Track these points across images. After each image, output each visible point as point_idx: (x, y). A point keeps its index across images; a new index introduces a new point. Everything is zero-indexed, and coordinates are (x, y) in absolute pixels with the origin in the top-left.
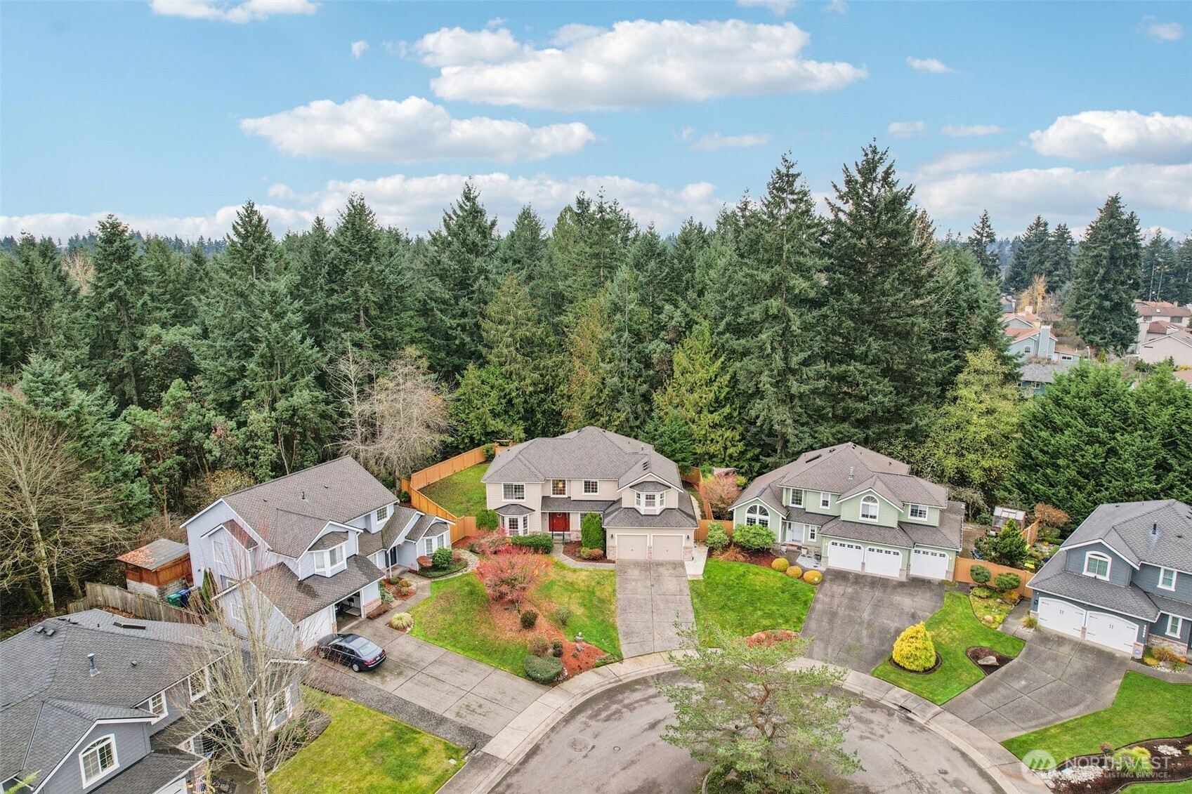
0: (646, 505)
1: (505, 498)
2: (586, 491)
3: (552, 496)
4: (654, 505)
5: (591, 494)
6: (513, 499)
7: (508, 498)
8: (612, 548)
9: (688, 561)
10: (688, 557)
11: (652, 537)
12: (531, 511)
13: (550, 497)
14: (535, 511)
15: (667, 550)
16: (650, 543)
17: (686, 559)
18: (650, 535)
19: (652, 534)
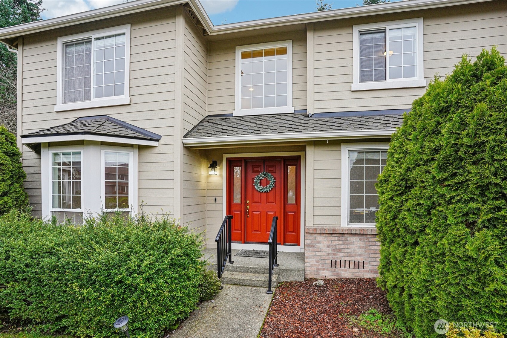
3: (239, 112)
6: (89, 98)
7: (76, 99)
12: (137, 135)
13: (231, 115)
14: (157, 138)
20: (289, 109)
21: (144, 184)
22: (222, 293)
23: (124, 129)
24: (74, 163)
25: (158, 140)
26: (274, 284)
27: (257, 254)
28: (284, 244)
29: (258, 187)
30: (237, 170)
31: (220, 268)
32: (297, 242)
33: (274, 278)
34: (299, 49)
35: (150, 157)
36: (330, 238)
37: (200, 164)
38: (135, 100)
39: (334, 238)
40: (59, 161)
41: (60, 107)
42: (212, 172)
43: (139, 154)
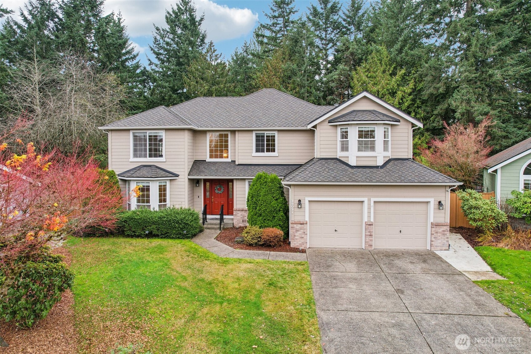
0: (359, 150)
1: (135, 156)
2: (257, 151)
3: (208, 160)
4: (373, 148)
5: (266, 154)
6: (146, 157)
7: (140, 157)
8: (300, 226)
9: (441, 250)
10: (440, 243)
11: (372, 204)
12: (171, 175)
13: (205, 161)
14: (177, 176)
15: (400, 231)
16: (369, 217)
17: (436, 246)
18: (369, 200)
19: (372, 199)
20: (229, 160)
22: (204, 231)
23: (164, 172)
24: (147, 186)
26: (221, 228)
27: (216, 219)
28: (228, 215)
29: (217, 191)
30: (208, 184)
31: (203, 223)
32: (232, 214)
33: (222, 226)
34: (233, 136)
35: (175, 183)
36: (242, 212)
38: (168, 160)
39: (243, 212)
41: (132, 159)
42: (197, 185)
43: (171, 182)
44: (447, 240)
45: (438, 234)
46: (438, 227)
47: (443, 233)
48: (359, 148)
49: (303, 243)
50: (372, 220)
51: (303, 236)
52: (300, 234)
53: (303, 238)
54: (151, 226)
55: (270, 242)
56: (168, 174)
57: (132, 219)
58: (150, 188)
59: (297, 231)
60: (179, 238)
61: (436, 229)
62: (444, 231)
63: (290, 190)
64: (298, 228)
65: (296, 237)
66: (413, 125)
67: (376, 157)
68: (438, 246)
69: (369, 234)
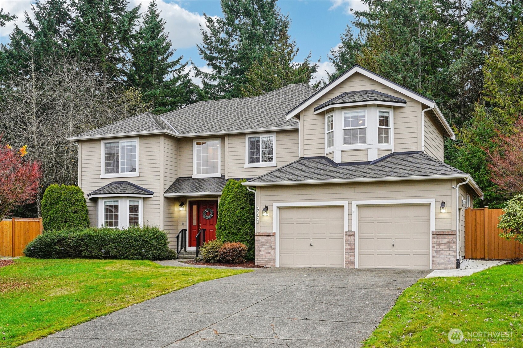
0: (345, 142)
1: (107, 171)
2: (252, 161)
3: (195, 176)
4: (363, 139)
5: (262, 164)
6: (118, 172)
7: (111, 173)
8: (266, 238)
9: (446, 269)
10: (444, 259)
11: (354, 208)
12: (143, 192)
13: (191, 177)
14: (152, 193)
15: (393, 245)
16: (350, 225)
17: (438, 264)
18: (350, 204)
19: (353, 202)
20: (219, 175)
21: (146, 215)
23: (137, 189)
24: (115, 206)
25: (152, 195)
29: (205, 216)
30: (195, 207)
35: (149, 202)
37: (174, 204)
38: (142, 174)
40: (107, 204)
41: (103, 175)
42: (181, 209)
43: (144, 201)
44: (453, 254)
45: (441, 247)
46: (440, 236)
47: (448, 244)
48: (345, 139)
49: (269, 261)
50: (354, 229)
51: (270, 251)
52: (266, 249)
53: (269, 253)
54: (108, 245)
55: (227, 256)
56: (140, 191)
57: (89, 236)
58: (119, 207)
59: (263, 245)
60: (138, 259)
61: (438, 240)
62: (448, 242)
63: (255, 195)
64: (263, 241)
65: (261, 253)
66: (424, 106)
67: (367, 150)
68: (441, 264)
69: (349, 247)
